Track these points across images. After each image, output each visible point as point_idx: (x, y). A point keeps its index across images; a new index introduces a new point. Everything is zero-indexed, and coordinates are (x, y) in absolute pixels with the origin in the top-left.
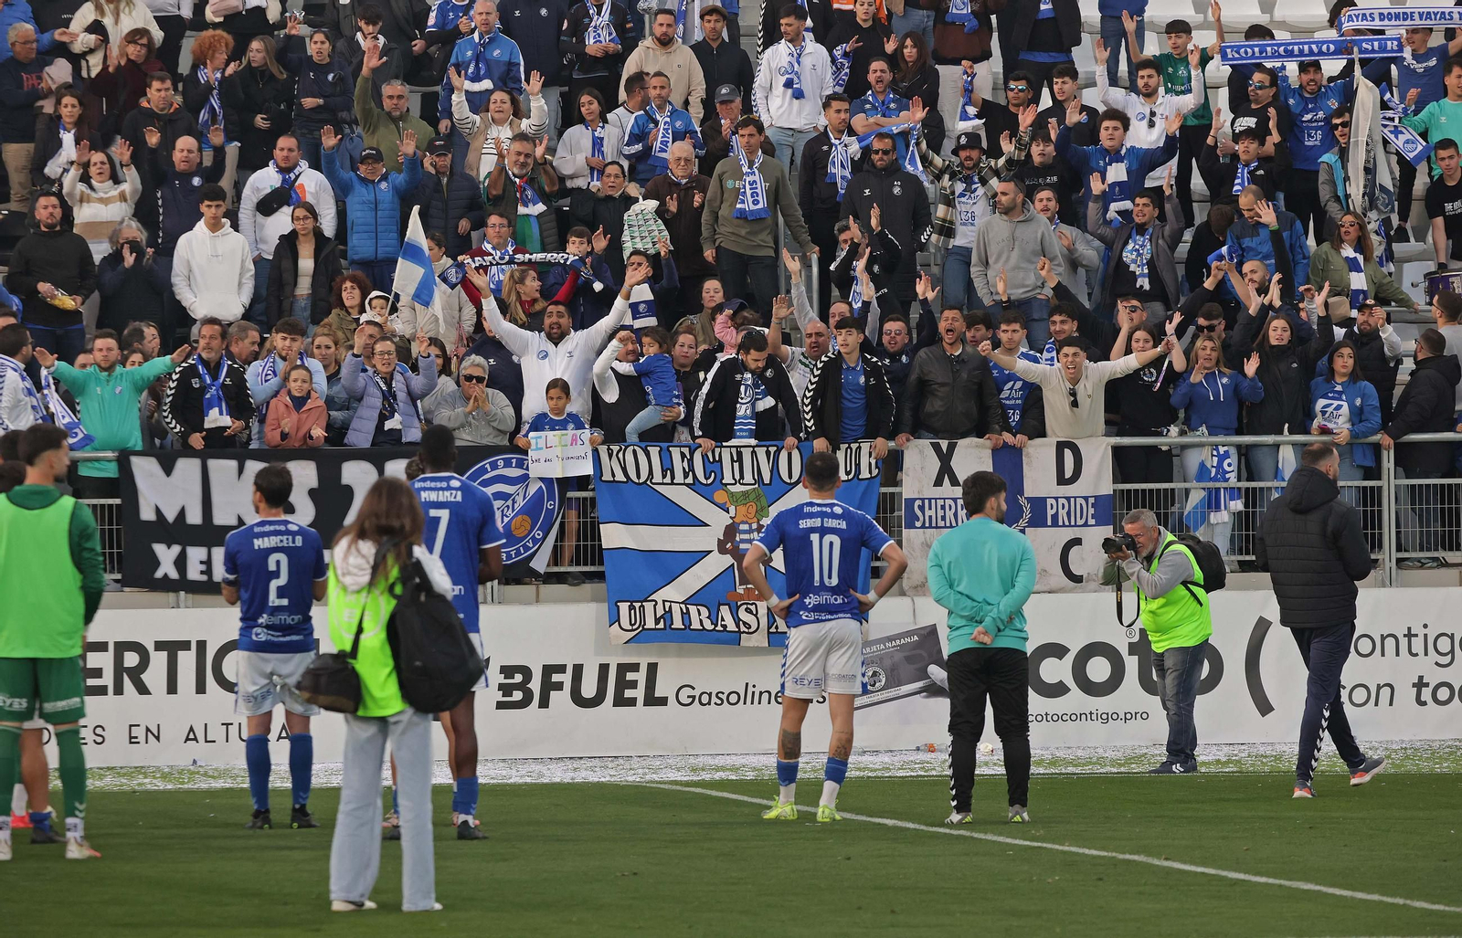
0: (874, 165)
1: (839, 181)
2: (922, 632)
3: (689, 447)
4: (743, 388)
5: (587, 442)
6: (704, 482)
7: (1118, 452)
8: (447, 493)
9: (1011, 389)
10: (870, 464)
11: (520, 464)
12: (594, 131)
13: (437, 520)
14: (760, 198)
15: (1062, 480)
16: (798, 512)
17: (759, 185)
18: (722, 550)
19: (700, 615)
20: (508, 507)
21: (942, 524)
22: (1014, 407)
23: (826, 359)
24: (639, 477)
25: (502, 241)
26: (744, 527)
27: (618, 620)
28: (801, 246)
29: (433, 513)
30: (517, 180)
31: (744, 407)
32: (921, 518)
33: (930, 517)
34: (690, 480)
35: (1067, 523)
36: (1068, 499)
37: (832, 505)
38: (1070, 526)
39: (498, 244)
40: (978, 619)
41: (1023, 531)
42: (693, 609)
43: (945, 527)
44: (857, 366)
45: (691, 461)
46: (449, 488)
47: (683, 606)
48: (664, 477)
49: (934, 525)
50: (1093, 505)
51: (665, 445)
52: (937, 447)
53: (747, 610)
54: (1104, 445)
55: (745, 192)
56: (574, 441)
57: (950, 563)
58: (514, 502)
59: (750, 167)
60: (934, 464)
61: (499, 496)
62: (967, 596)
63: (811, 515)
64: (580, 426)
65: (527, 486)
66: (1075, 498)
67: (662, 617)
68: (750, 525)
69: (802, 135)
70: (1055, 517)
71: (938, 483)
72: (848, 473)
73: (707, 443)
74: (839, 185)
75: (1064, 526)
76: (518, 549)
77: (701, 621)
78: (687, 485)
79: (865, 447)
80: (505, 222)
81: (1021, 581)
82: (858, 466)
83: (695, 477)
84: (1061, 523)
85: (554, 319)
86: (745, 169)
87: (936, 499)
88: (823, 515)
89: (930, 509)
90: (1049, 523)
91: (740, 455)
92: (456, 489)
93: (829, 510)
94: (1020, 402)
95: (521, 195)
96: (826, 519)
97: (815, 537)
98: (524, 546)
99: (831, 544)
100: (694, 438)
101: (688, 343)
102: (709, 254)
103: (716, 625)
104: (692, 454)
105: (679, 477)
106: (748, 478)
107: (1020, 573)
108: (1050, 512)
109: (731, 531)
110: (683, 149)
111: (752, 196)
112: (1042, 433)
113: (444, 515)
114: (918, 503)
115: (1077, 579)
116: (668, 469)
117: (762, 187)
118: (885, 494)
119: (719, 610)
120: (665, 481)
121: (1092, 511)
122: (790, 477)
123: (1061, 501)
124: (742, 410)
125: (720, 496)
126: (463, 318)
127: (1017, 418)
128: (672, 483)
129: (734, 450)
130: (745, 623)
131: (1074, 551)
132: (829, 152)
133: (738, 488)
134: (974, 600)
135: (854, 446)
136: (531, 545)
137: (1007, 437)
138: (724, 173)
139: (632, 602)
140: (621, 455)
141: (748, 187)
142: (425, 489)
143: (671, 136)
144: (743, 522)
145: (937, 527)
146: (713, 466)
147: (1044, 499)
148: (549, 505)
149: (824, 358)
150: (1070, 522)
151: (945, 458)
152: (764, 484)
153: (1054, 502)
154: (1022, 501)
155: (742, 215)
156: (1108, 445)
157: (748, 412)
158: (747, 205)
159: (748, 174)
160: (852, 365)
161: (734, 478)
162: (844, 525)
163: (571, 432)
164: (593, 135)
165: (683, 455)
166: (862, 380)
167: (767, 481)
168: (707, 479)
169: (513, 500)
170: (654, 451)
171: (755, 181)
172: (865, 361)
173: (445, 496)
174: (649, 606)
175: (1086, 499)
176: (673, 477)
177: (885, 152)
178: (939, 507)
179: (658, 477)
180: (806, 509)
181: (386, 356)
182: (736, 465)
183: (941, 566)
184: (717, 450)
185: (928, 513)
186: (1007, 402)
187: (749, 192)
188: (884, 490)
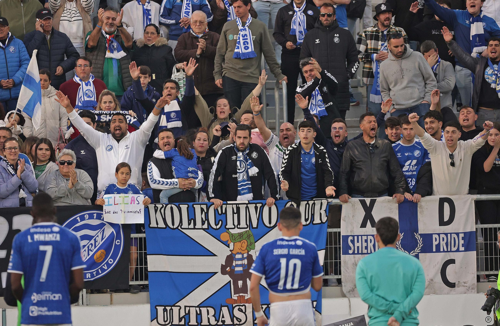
0: (321, 24)
1: (297, 34)
2: (356, 320)
3: (206, 204)
4: (238, 163)
5: (141, 202)
6: (214, 227)
7: (478, 203)
8: (51, 236)
9: (410, 165)
10: (321, 214)
11: (99, 217)
12: (143, 5)
13: (44, 253)
14: (249, 45)
15: (442, 223)
16: (273, 245)
17: (248, 37)
18: (224, 272)
19: (208, 314)
20: (92, 244)
21: (365, 251)
22: (411, 177)
23: (291, 149)
24: (173, 224)
25: (86, 75)
26: (239, 256)
27: (157, 318)
28: (276, 76)
29: (42, 248)
30: (108, 36)
31: (241, 174)
32: (353, 248)
33: (358, 247)
34: (206, 226)
35: (446, 250)
36: (446, 234)
37: (295, 240)
38: (447, 251)
39: (84, 77)
40: (390, 311)
41: (417, 256)
42: (204, 310)
43: (367, 253)
44: (310, 152)
45: (207, 214)
46: (52, 232)
47: (198, 309)
48: (189, 224)
49: (360, 252)
50: (463, 238)
51: (191, 204)
52: (363, 203)
53: (239, 309)
54: (469, 201)
55: (239, 42)
56: (133, 201)
57: (371, 277)
58: (95, 241)
59: (243, 26)
60: (361, 214)
61: (84, 237)
62: (383, 298)
63: (282, 247)
64: (136, 192)
65: (103, 230)
66: (451, 234)
67: (183, 317)
68: (243, 255)
69: (275, 6)
70: (438, 246)
71: (363, 225)
72: (306, 220)
73: (218, 202)
74: (298, 37)
75: (444, 251)
76: (97, 271)
77: (209, 319)
78: (204, 229)
79: (318, 203)
80: (87, 63)
81: (417, 288)
82: (313, 215)
83: (209, 224)
84: (442, 250)
85: (117, 124)
86: (240, 27)
87: (361, 236)
88: (289, 247)
89: (358, 242)
90: (434, 250)
91: (238, 209)
92: (57, 233)
93: (293, 243)
94: (415, 173)
95: (109, 45)
96: (291, 250)
97: (283, 261)
98: (101, 269)
99: (295, 265)
100: (209, 199)
101: (203, 138)
102: (218, 82)
103: (218, 321)
104: (208, 209)
105: (199, 225)
106: (243, 224)
107: (416, 283)
108: (435, 243)
109: (230, 259)
110: (199, 15)
111: (244, 44)
112: (430, 192)
113: (49, 249)
114: (350, 238)
115: (452, 285)
116: (192, 219)
117: (250, 39)
118: (331, 233)
119: (221, 310)
120: (190, 227)
121: (462, 242)
122: (270, 223)
123: (442, 236)
124: (241, 177)
125: (224, 236)
126: (62, 125)
127: (414, 183)
128: (194, 228)
129: (235, 206)
130: (237, 319)
131: (450, 268)
132: (292, 16)
133: (236, 231)
134: (386, 300)
135: (311, 203)
136: (106, 268)
137: (408, 196)
138: (227, 31)
139: (165, 306)
140: (162, 211)
141: (241, 38)
142: (36, 233)
143: (191, 8)
144: (238, 253)
145: (362, 254)
146: (221, 217)
147: (431, 235)
148: (117, 242)
149: (289, 148)
150: (447, 249)
151: (368, 210)
152: (253, 228)
153: (437, 236)
154: (417, 236)
155: (238, 56)
156: (472, 200)
157: (245, 177)
158: (241, 50)
159: (241, 30)
160: (308, 151)
161: (234, 224)
162: (303, 252)
163: (130, 195)
164: (143, 7)
165: (202, 210)
166: (314, 160)
167: (255, 225)
168: (216, 225)
169: (95, 240)
170: (184, 207)
171: (246, 35)
172: (316, 148)
173: (49, 237)
174: (175, 310)
175: (458, 234)
176: (195, 224)
177: (329, 16)
178: (364, 241)
179: (185, 224)
180: (279, 243)
181: (13, 150)
182: (236, 216)
183: (365, 278)
184: (224, 206)
185: (357, 245)
186: (407, 173)
187: (242, 42)
188: (330, 230)
